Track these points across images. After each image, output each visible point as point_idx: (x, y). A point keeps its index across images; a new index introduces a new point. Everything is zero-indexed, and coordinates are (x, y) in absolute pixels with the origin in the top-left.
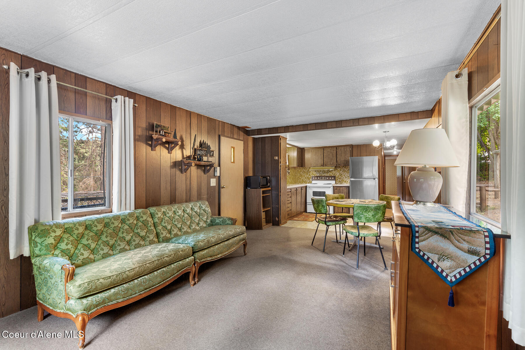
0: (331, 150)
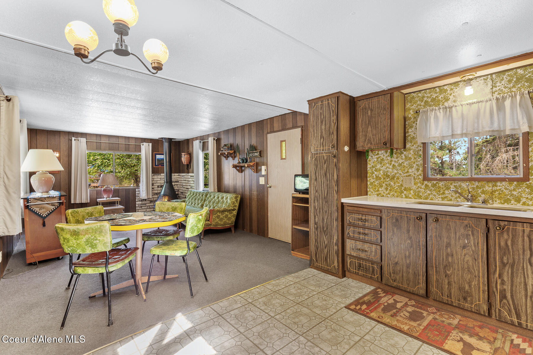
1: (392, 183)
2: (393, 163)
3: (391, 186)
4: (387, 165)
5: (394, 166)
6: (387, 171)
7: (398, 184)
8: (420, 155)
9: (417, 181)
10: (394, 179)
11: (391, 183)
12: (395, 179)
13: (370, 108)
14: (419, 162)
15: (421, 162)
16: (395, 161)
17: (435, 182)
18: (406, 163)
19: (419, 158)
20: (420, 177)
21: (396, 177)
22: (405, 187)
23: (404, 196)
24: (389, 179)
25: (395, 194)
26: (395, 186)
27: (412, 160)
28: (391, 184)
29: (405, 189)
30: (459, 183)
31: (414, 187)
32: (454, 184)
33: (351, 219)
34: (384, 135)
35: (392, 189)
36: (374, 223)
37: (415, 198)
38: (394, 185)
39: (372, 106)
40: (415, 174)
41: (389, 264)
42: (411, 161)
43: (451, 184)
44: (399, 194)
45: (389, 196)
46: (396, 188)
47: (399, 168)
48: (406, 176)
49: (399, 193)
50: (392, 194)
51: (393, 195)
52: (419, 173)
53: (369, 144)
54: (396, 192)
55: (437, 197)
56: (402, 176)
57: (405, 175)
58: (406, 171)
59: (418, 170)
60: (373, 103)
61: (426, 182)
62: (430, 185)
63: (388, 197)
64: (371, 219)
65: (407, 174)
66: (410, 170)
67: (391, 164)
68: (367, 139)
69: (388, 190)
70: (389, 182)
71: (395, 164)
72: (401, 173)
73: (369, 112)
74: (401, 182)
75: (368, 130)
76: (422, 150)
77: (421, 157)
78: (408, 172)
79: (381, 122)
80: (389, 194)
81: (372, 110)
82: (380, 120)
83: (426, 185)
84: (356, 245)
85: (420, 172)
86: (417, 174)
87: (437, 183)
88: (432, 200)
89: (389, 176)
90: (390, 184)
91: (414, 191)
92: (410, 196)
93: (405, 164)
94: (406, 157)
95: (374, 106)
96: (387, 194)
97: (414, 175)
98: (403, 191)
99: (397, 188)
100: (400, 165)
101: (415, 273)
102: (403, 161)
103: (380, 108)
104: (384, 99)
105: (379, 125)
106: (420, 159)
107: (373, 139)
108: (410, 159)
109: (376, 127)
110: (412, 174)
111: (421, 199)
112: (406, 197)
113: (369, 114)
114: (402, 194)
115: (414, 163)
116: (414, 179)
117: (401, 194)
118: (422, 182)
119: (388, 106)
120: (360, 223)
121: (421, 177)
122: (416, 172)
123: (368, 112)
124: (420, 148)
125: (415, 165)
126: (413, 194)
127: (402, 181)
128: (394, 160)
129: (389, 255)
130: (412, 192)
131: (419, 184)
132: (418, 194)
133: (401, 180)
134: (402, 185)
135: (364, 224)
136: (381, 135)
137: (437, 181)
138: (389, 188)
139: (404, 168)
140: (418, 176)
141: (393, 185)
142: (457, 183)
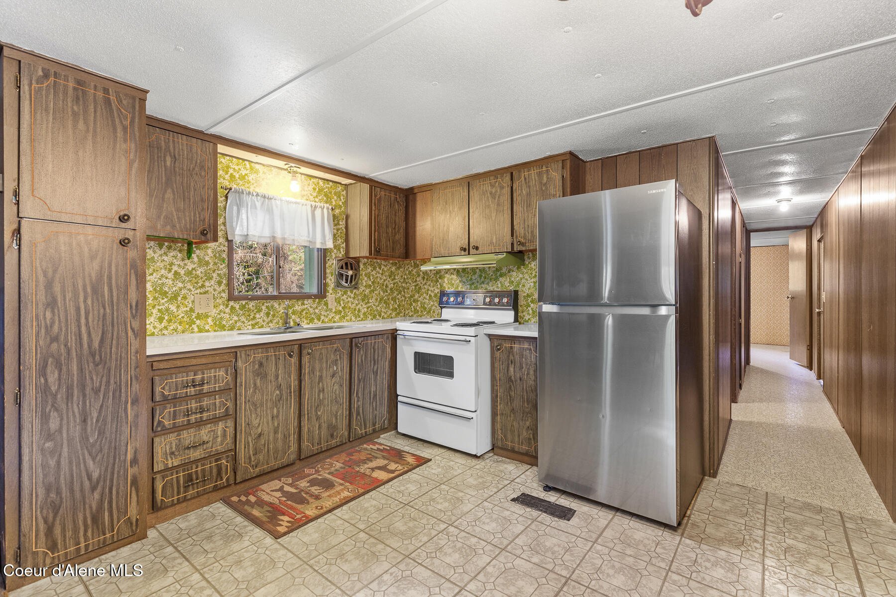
0: (492, 186)
1: (173, 308)
2: (175, 268)
3: (172, 313)
4: (163, 272)
5: (176, 273)
6: (163, 284)
7: (185, 309)
8: (223, 260)
9: (218, 301)
10: (177, 300)
11: (170, 306)
12: (179, 299)
13: (170, 151)
14: (222, 270)
15: (224, 270)
16: (179, 265)
17: (244, 302)
18: (200, 270)
19: (221, 265)
20: (223, 295)
21: (181, 296)
22: (198, 313)
23: (196, 329)
24: (166, 300)
25: (179, 327)
26: (179, 312)
27: (211, 266)
28: (171, 309)
29: (199, 317)
30: (272, 302)
31: (214, 312)
32: (265, 304)
33: (167, 388)
34: (202, 216)
35: (174, 319)
36: (221, 381)
37: (215, 331)
38: (177, 311)
39: (174, 150)
40: (215, 290)
41: (248, 443)
42: (209, 268)
43: (263, 304)
44: (187, 326)
45: (165, 332)
46: (180, 317)
47: (187, 278)
48: (201, 293)
49: (187, 324)
50: (172, 328)
51: (175, 330)
52: (221, 288)
53: (168, 227)
54: (180, 323)
55: (246, 325)
56: (193, 293)
57: (198, 291)
58: (200, 285)
59: (220, 283)
60: (176, 145)
61: (231, 303)
62: (237, 307)
63: (164, 334)
64: (215, 376)
65: (202, 290)
66: (207, 284)
67: (170, 271)
68: (164, 214)
69: (165, 321)
70: (166, 305)
71: (179, 271)
72: (191, 288)
73: (168, 159)
74: (190, 305)
75: (166, 196)
76: (227, 251)
77: (224, 263)
78: (203, 286)
79: (195, 190)
80: (166, 328)
81: (174, 159)
82: (192, 184)
83: (232, 308)
84: (180, 440)
85: (223, 287)
86: (219, 289)
87: (246, 303)
88: (240, 329)
89: (166, 293)
90: (167, 310)
91: (214, 319)
92: (207, 328)
93: (198, 272)
94: (200, 260)
95: (179, 152)
96: (161, 330)
97: (213, 292)
98: (195, 320)
99: (183, 315)
100: (189, 273)
101: (284, 435)
102: (196, 265)
103: (194, 162)
104: (202, 149)
105: (192, 193)
106: (224, 265)
107: (178, 218)
108: (207, 263)
109: (184, 196)
110: (211, 289)
111: (225, 330)
112: (200, 331)
113: (168, 163)
114: (193, 326)
115: (214, 271)
116: (214, 299)
117: (191, 326)
118: (226, 302)
119: (210, 165)
120: (192, 391)
121: (225, 295)
122: (216, 287)
123: (165, 157)
124: (222, 248)
125: (215, 275)
126: (212, 324)
127: (193, 301)
128: (176, 263)
129: (247, 428)
130: (210, 320)
131: (222, 307)
132: (220, 323)
133: (190, 301)
134: (192, 310)
135: (200, 390)
136: (195, 215)
137: (246, 301)
138: (166, 318)
139: (196, 278)
140: (220, 293)
141: (175, 310)
142: (270, 302)
